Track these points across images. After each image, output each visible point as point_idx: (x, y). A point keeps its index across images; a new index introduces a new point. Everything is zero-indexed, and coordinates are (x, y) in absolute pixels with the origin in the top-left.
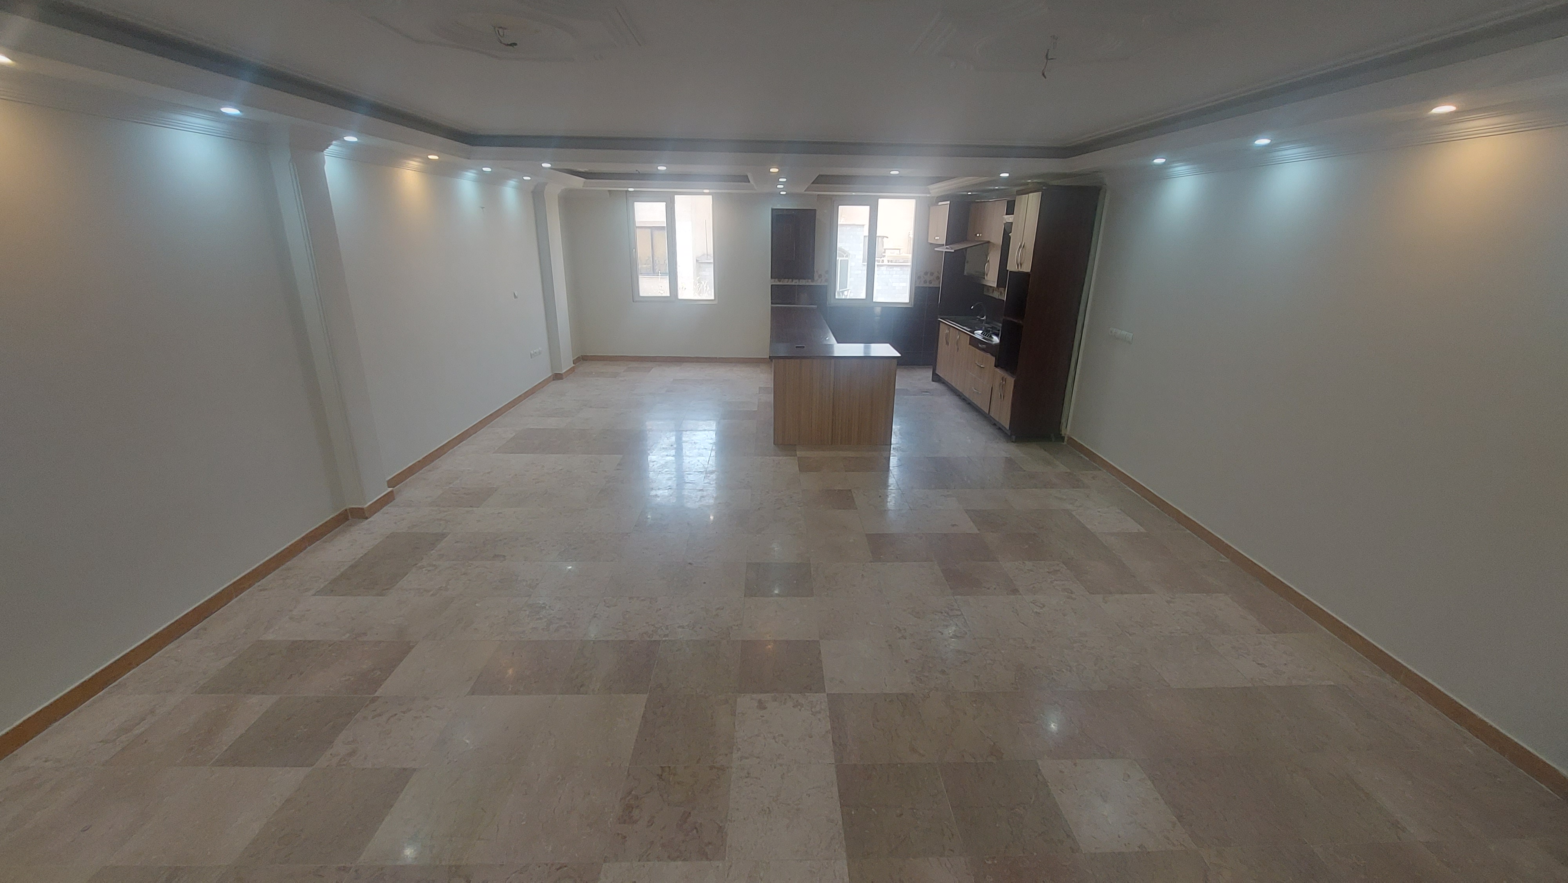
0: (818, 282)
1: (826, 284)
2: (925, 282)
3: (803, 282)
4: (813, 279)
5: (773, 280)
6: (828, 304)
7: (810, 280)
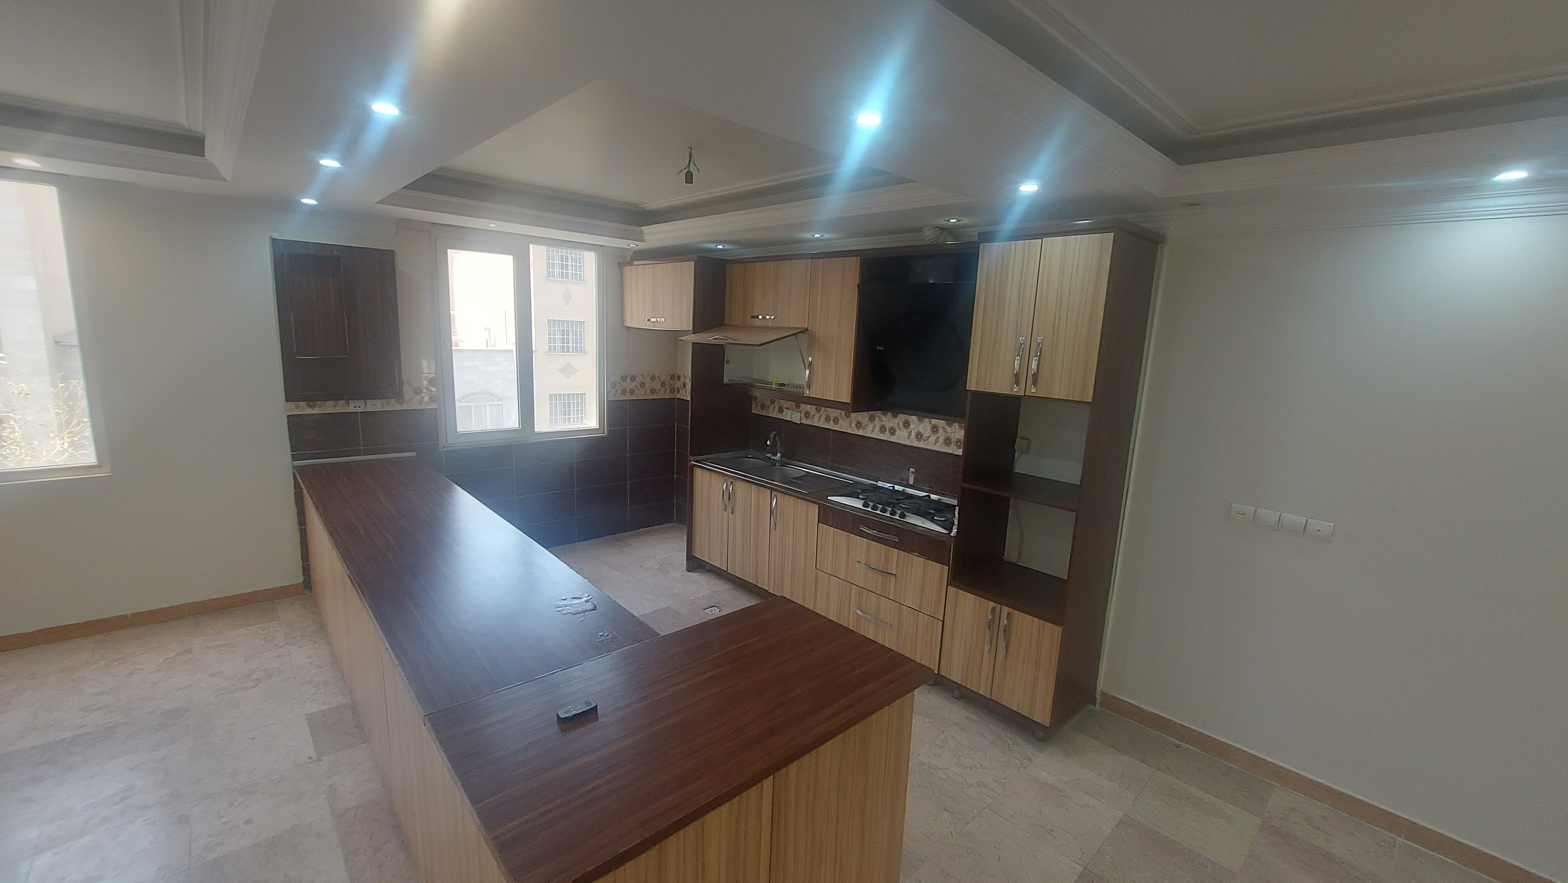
0: (411, 403)
1: (433, 406)
2: (624, 392)
3: (375, 406)
4: (400, 397)
5: (292, 405)
6: (440, 446)
7: (393, 401)
